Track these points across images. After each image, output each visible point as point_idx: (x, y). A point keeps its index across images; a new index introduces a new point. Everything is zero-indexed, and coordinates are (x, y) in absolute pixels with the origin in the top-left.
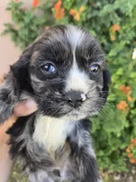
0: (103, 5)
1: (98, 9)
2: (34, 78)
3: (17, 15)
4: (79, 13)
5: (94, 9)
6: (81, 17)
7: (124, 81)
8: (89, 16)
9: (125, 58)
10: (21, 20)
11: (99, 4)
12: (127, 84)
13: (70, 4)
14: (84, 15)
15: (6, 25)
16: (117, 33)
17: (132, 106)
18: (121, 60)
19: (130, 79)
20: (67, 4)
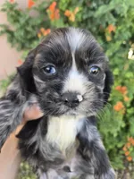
0: (98, 6)
1: (94, 9)
2: (36, 79)
3: (12, 16)
4: (74, 14)
5: (89, 9)
6: (76, 17)
7: (120, 81)
8: (85, 17)
9: (120, 58)
10: (16, 21)
11: (94, 5)
12: (123, 84)
13: (66, 5)
14: (80, 16)
15: (2, 26)
16: (113, 34)
17: (128, 105)
18: (117, 60)
19: (126, 79)
20: (63, 5)
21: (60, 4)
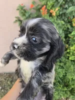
0: (69, 7)
1: (66, 9)
3: (22, 13)
4: (55, 11)
6: (56, 13)
8: (61, 13)
10: (24, 15)
13: (51, 7)
14: (58, 12)
15: (16, 17)
20: (49, 7)
21: (48, 6)
